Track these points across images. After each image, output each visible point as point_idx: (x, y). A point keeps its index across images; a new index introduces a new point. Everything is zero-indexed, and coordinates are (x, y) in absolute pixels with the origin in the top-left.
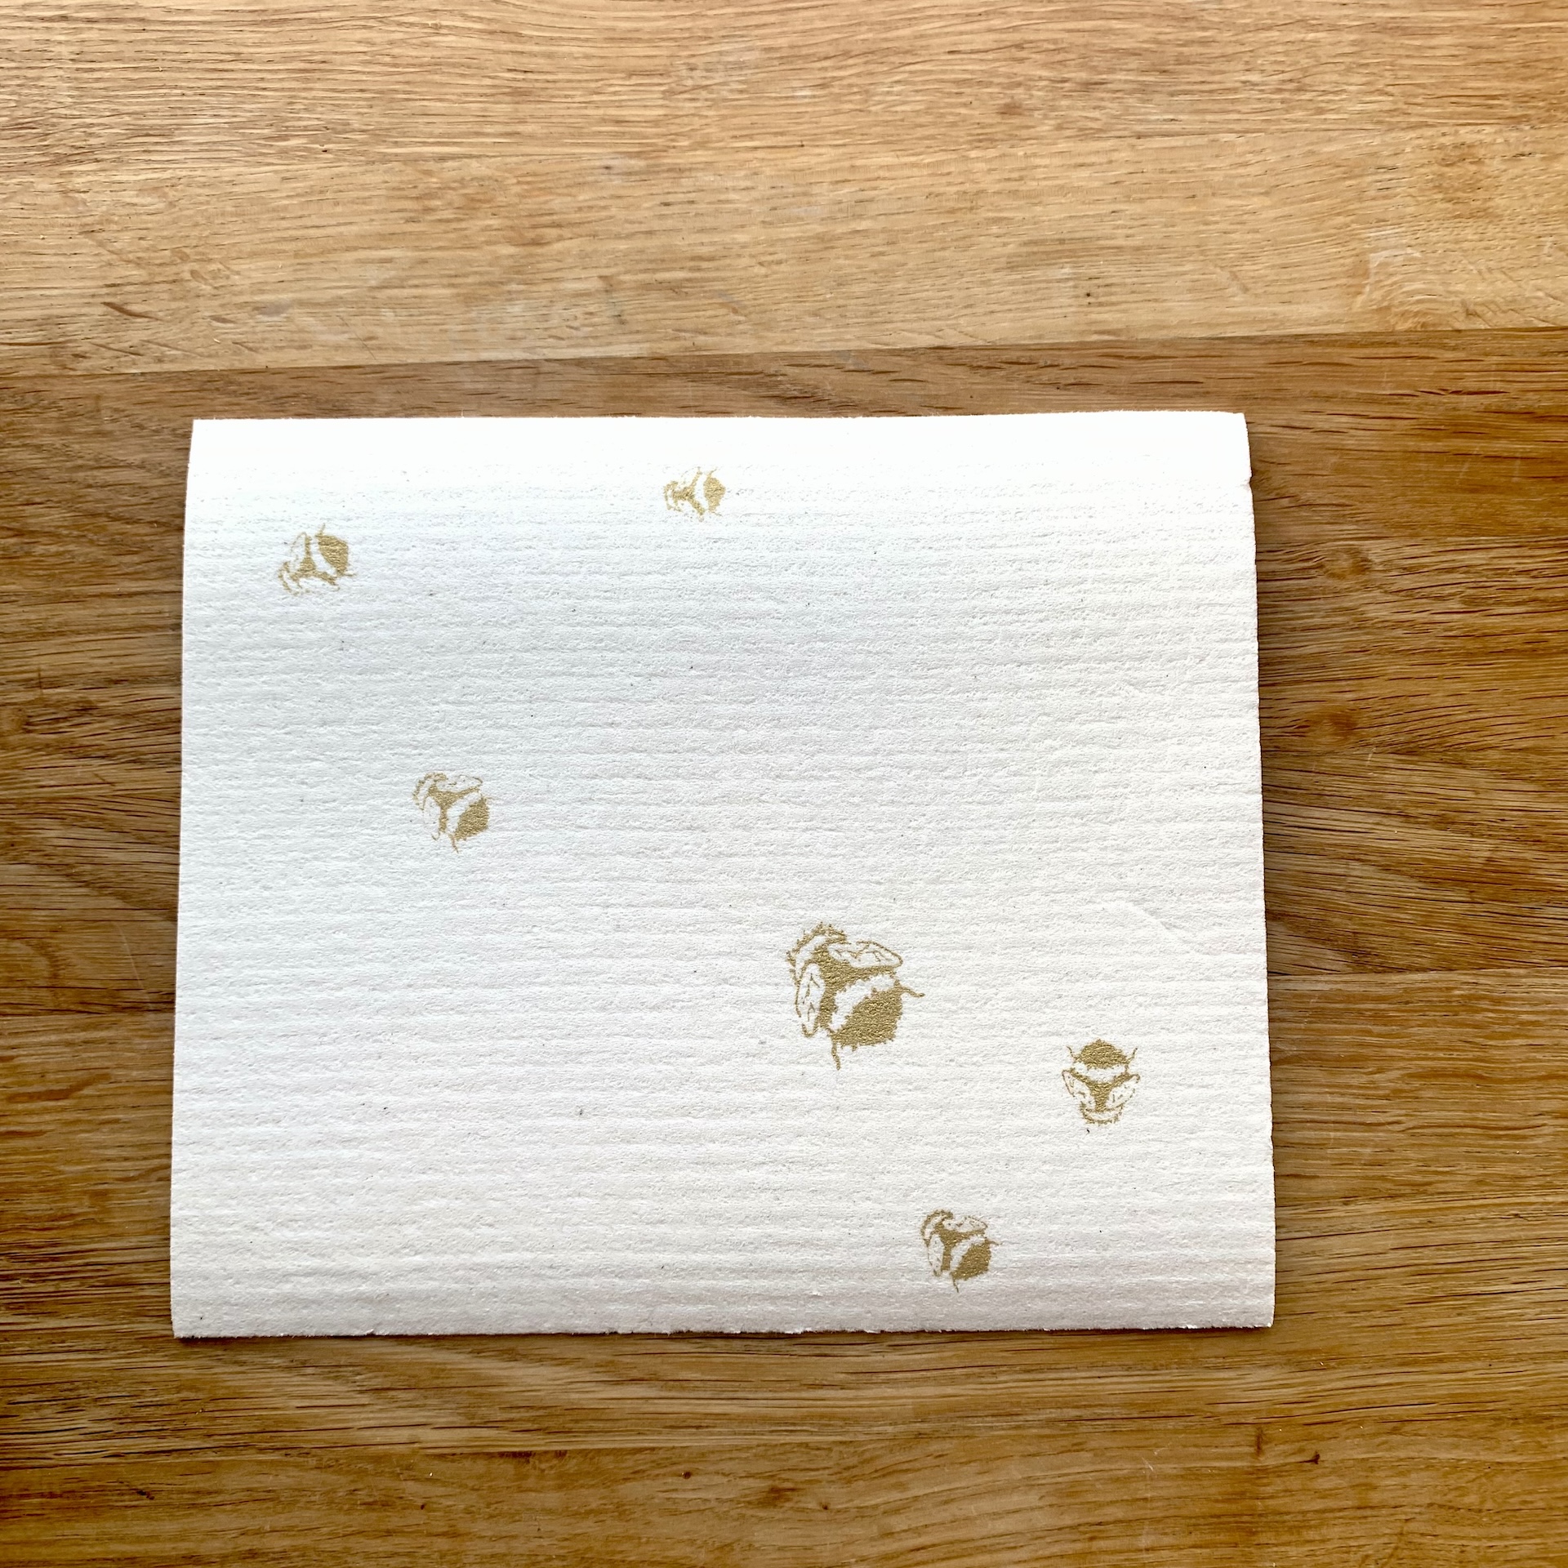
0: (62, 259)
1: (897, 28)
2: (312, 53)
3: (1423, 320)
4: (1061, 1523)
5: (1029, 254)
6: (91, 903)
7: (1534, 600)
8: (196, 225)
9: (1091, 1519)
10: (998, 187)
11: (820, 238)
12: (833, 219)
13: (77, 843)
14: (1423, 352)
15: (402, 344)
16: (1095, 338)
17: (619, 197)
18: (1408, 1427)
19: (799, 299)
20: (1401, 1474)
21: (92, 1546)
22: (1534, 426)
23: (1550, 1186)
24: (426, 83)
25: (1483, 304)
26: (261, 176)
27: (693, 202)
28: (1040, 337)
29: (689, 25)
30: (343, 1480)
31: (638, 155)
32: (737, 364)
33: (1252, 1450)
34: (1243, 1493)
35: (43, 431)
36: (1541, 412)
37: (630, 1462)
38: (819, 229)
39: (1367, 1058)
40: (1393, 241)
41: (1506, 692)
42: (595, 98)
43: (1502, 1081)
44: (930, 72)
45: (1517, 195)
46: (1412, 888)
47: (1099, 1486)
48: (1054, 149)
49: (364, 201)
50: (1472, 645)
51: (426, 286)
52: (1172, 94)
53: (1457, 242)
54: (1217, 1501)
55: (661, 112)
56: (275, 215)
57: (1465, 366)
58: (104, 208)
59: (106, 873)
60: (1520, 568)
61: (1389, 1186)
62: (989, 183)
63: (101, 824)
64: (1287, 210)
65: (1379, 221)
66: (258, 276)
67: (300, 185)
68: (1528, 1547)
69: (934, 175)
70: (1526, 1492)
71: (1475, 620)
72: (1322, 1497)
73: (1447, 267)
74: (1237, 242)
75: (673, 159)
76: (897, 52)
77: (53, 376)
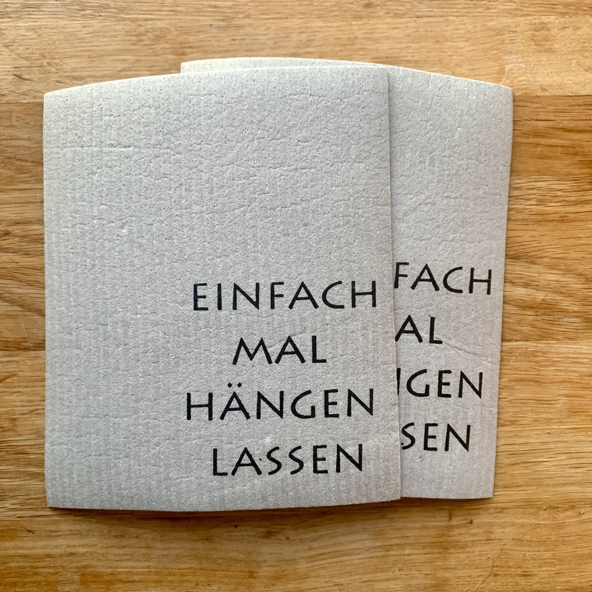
3: (525, 91)
4: (376, 545)
6: (10, 308)
7: (564, 201)
8: (49, 44)
9: (386, 544)
10: (362, 36)
11: (293, 55)
12: (298, 47)
13: (3, 285)
14: (525, 104)
17: (215, 37)
18: (506, 511)
20: (503, 528)
21: (11, 551)
22: (565, 133)
23: (562, 422)
25: (548, 86)
26: (75, 25)
30: (106, 527)
31: (223, 20)
33: (447, 519)
36: (569, 129)
38: (293, 51)
40: (514, 60)
41: (552, 236)
43: (545, 383)
45: (563, 44)
47: (390, 531)
48: (385, 21)
49: (116, 36)
50: (540, 218)
53: (539, 61)
54: (434, 537)
56: (80, 41)
57: (540, 110)
58: (13, 37)
59: (15, 297)
60: (559, 188)
62: (360, 34)
63: (13, 278)
64: (474, 47)
65: (509, 52)
66: (74, 65)
67: (90, 29)
68: (548, 555)
69: (338, 30)
70: (548, 535)
71: (541, 208)
72: (473, 536)
73: (535, 71)
74: (455, 60)
75: (236, 22)
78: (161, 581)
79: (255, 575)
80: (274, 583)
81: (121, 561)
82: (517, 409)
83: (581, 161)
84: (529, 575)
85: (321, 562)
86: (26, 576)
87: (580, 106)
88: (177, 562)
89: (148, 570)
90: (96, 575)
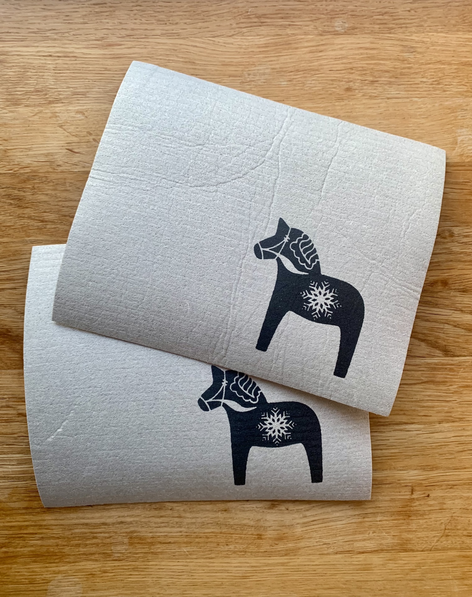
0: (52, 135)
1: (313, 62)
4: (355, 514)
9: (363, 513)
10: (344, 114)
18: (455, 487)
20: (453, 500)
21: (75, 520)
29: (248, 60)
33: (410, 493)
34: (407, 505)
35: (48, 189)
39: (447, 382)
40: (465, 133)
44: (324, 77)
46: (462, 332)
47: (366, 503)
48: (362, 102)
52: (399, 85)
54: (400, 507)
58: (65, 118)
61: (452, 419)
64: (433, 123)
65: (461, 127)
69: (324, 110)
72: (430, 506)
74: (418, 133)
76: (314, 70)
77: (51, 172)
78: (191, 543)
79: (263, 537)
80: (277, 543)
81: (159, 527)
82: (464, 409)
85: (313, 527)
86: (87, 539)
88: (203, 528)
89: (181, 534)
90: (140, 539)
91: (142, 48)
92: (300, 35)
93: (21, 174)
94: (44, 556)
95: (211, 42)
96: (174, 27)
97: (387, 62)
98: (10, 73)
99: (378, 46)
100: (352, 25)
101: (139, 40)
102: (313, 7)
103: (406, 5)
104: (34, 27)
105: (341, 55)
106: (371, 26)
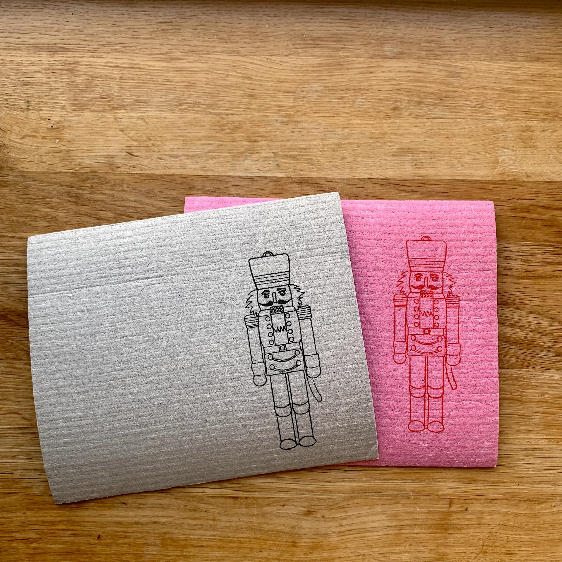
0: (113, 138)
1: (363, 83)
2: (190, 80)
3: (514, 177)
4: (391, 525)
5: (399, 152)
7: (542, 262)
8: (154, 130)
10: (391, 132)
11: (338, 144)
12: (341, 139)
14: (514, 187)
15: (214, 169)
16: (417, 178)
17: (279, 129)
18: (494, 502)
19: (331, 162)
20: (491, 515)
22: (544, 210)
23: (538, 433)
24: (223, 91)
25: (531, 173)
26: (173, 116)
27: (301, 132)
28: (401, 177)
29: (302, 78)
30: (183, 502)
31: (285, 117)
32: (312, 180)
33: (448, 506)
34: (445, 518)
35: (106, 189)
36: (547, 206)
37: (267, 501)
38: (338, 142)
40: (506, 153)
41: (533, 288)
42: (273, 99)
43: (526, 402)
44: (373, 96)
45: (543, 142)
47: (403, 514)
48: (408, 121)
49: (204, 126)
50: (523, 274)
51: (221, 152)
52: (444, 106)
53: (525, 155)
54: (437, 520)
55: (293, 104)
56: (177, 128)
57: (525, 192)
58: (127, 124)
60: (539, 252)
62: (389, 130)
64: (476, 143)
65: (502, 147)
66: (172, 147)
67: (185, 120)
68: (527, 538)
69: (372, 127)
70: (527, 522)
71: (525, 267)
72: (468, 521)
73: (522, 162)
75: (295, 118)
76: (363, 90)
77: (110, 173)
78: (224, 547)
79: (297, 545)
80: (311, 552)
81: (193, 529)
83: (555, 231)
84: (512, 554)
85: (349, 537)
86: (120, 538)
87: (555, 189)
88: (237, 533)
89: (214, 538)
90: (173, 540)
91: (203, 63)
92: (352, 57)
93: (82, 173)
94: (74, 553)
95: (269, 60)
96: (234, 45)
97: (433, 86)
98: (78, 80)
99: (425, 70)
100: (400, 50)
101: (201, 55)
102: (365, 32)
103: (451, 35)
104: (104, 41)
105: (389, 77)
106: (418, 52)
